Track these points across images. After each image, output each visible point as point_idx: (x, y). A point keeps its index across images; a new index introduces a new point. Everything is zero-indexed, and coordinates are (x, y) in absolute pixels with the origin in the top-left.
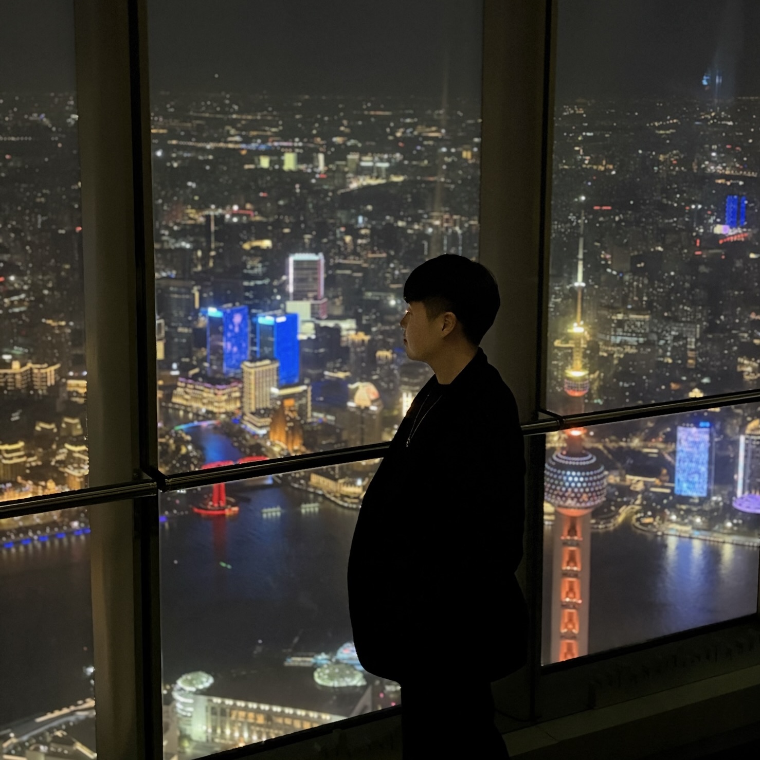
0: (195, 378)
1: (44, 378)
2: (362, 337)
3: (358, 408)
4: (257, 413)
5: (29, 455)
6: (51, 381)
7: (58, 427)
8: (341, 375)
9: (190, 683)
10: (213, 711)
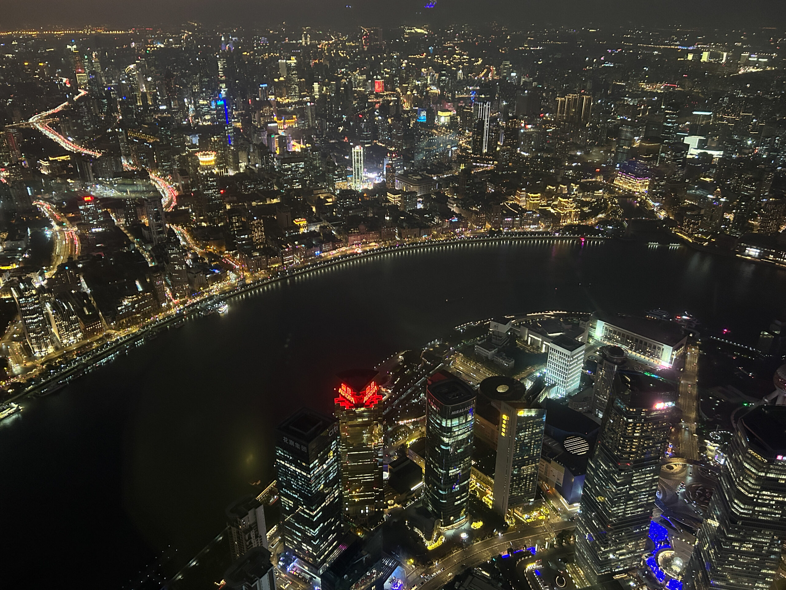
0: (627, 172)
7: (557, 188)
10: (606, 329)
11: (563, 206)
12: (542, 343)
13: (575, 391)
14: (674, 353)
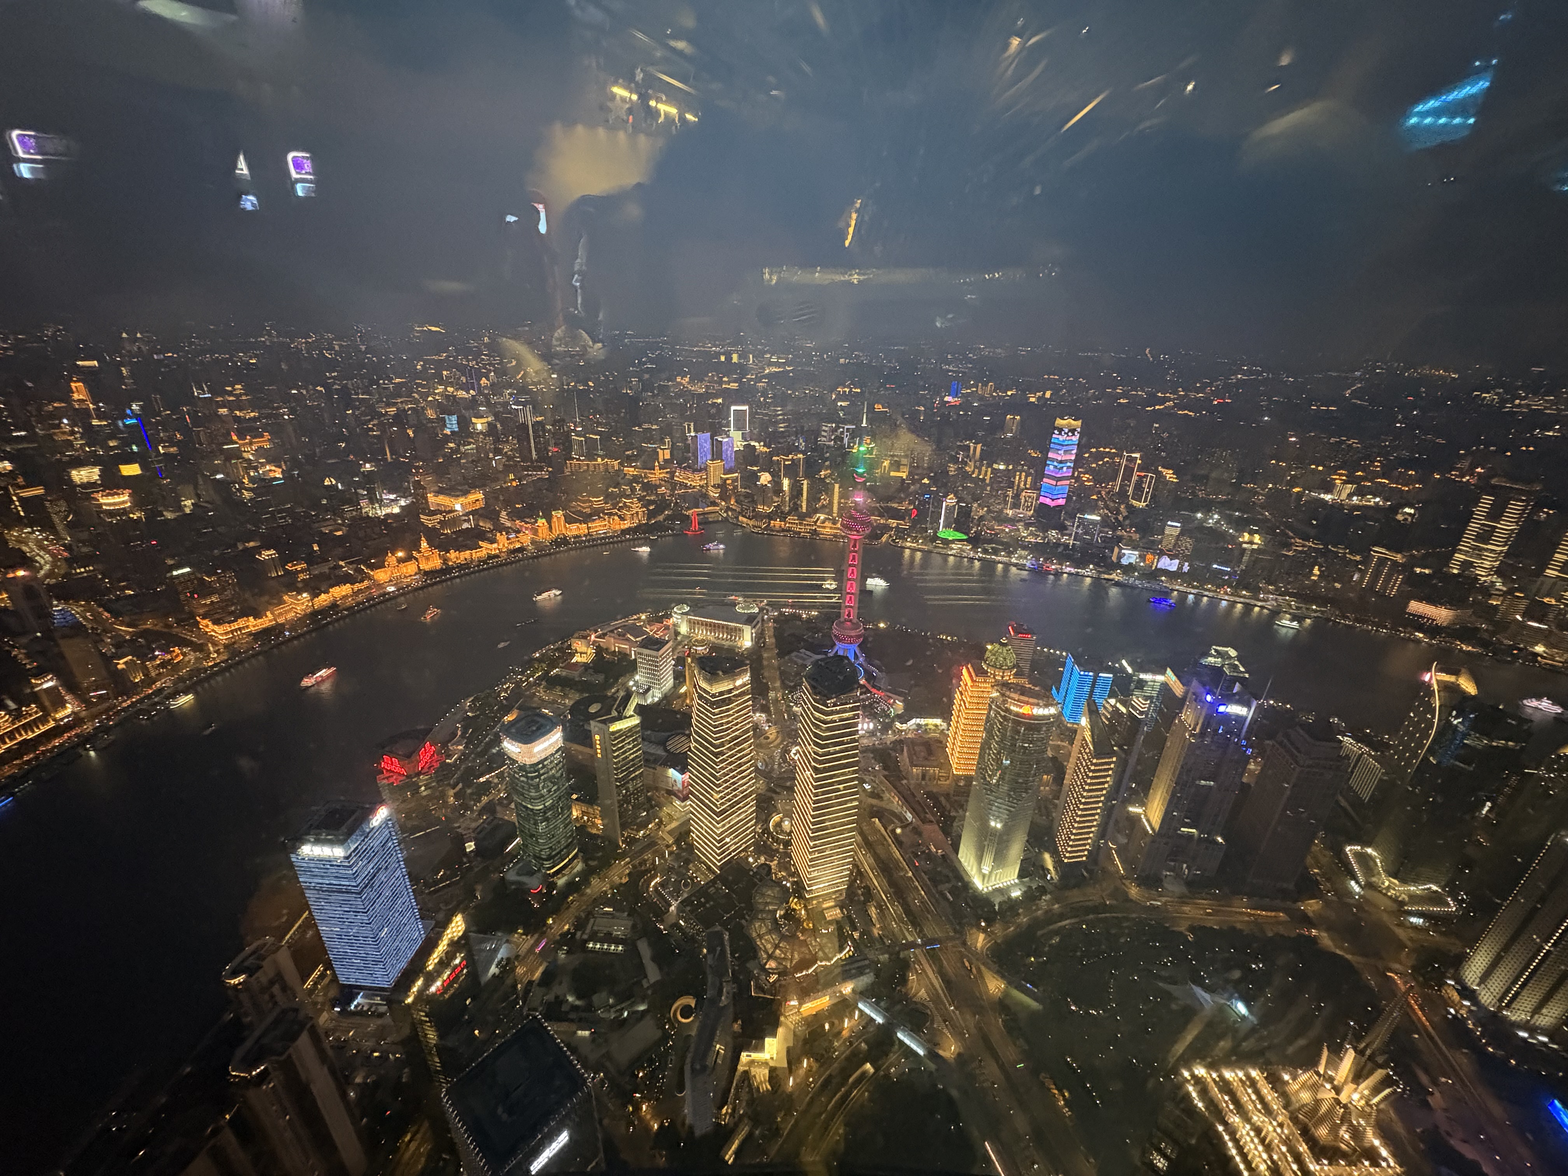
0: (685, 468)
1: (613, 467)
2: (766, 449)
3: (762, 485)
4: (714, 486)
5: (606, 503)
6: (616, 468)
7: (620, 490)
8: (755, 468)
9: (680, 609)
10: (689, 621)
11: (630, 507)
12: (631, 651)
13: (670, 690)
14: (753, 631)
